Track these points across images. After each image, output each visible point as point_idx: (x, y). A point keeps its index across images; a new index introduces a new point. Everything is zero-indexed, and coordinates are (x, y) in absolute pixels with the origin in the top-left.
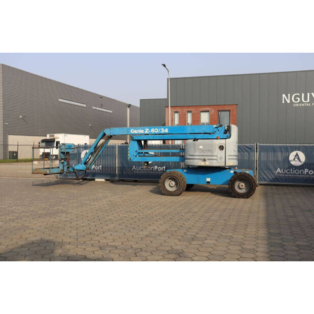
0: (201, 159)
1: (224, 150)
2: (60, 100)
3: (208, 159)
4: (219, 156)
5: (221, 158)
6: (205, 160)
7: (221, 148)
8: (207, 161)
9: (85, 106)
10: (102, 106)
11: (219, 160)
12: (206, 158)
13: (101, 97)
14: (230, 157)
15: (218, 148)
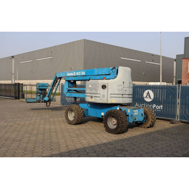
0: (90, 96)
1: (106, 89)
2: (122, 58)
3: (94, 96)
4: (102, 94)
5: (103, 96)
6: (92, 97)
7: (104, 87)
8: (93, 98)
9: (140, 61)
10: (153, 61)
11: (101, 98)
12: (93, 95)
13: (153, 55)
14: (113, 96)
15: (101, 87)
